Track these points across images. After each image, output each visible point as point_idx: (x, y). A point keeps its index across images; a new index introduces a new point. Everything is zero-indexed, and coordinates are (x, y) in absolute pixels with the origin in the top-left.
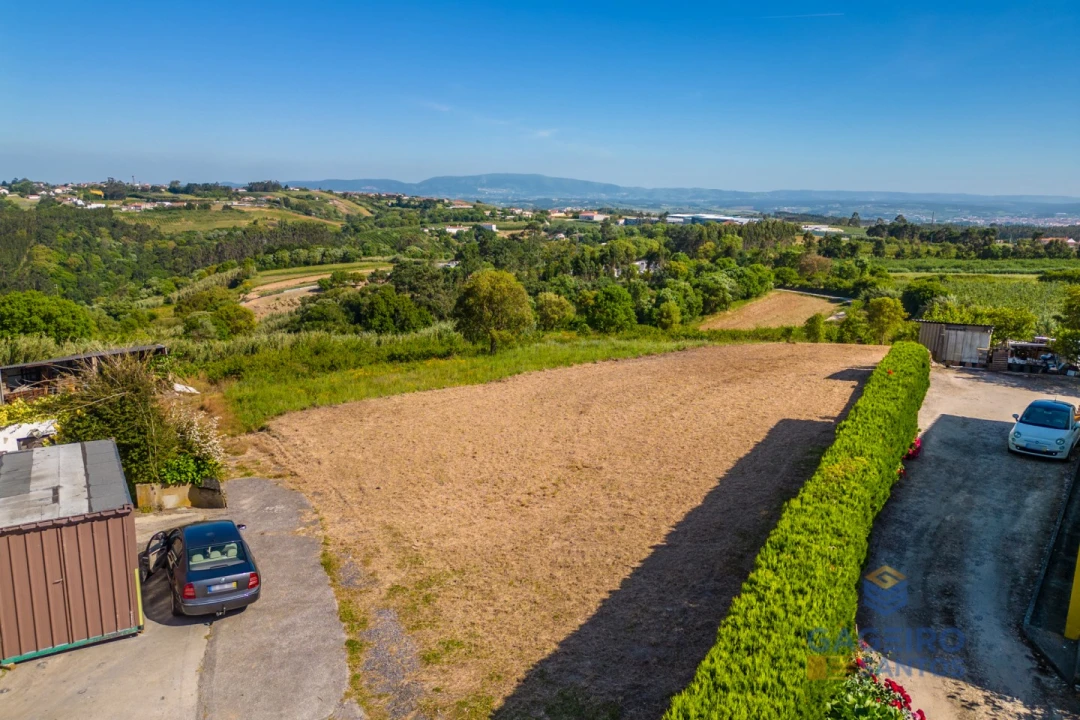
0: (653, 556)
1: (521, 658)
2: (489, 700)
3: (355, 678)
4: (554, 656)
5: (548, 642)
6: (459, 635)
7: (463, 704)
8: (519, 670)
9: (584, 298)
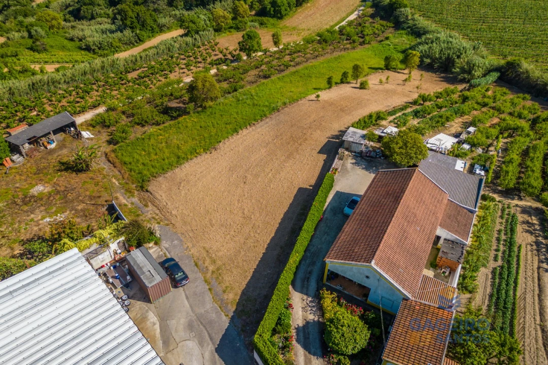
0: (263, 256)
1: (239, 289)
2: (236, 300)
3: (213, 297)
4: (245, 288)
5: (244, 285)
6: (228, 285)
7: (232, 302)
8: (240, 292)
9: (236, 6)
